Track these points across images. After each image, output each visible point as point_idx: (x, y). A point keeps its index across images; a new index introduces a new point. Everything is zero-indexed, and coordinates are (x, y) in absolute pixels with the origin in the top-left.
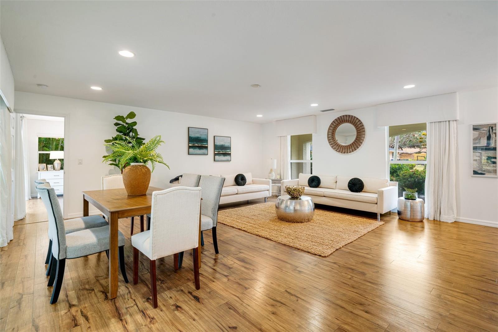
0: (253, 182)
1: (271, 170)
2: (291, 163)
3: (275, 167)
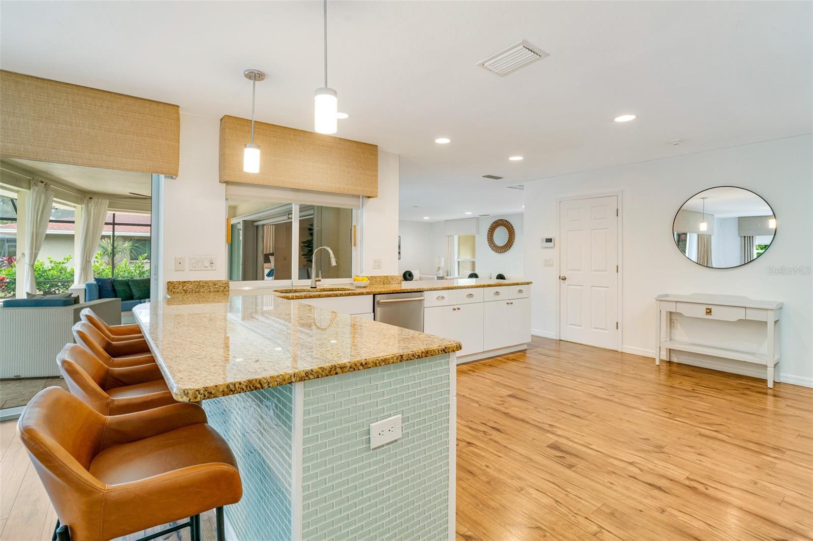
0: (421, 279)
1: (439, 268)
2: (459, 262)
3: (442, 265)
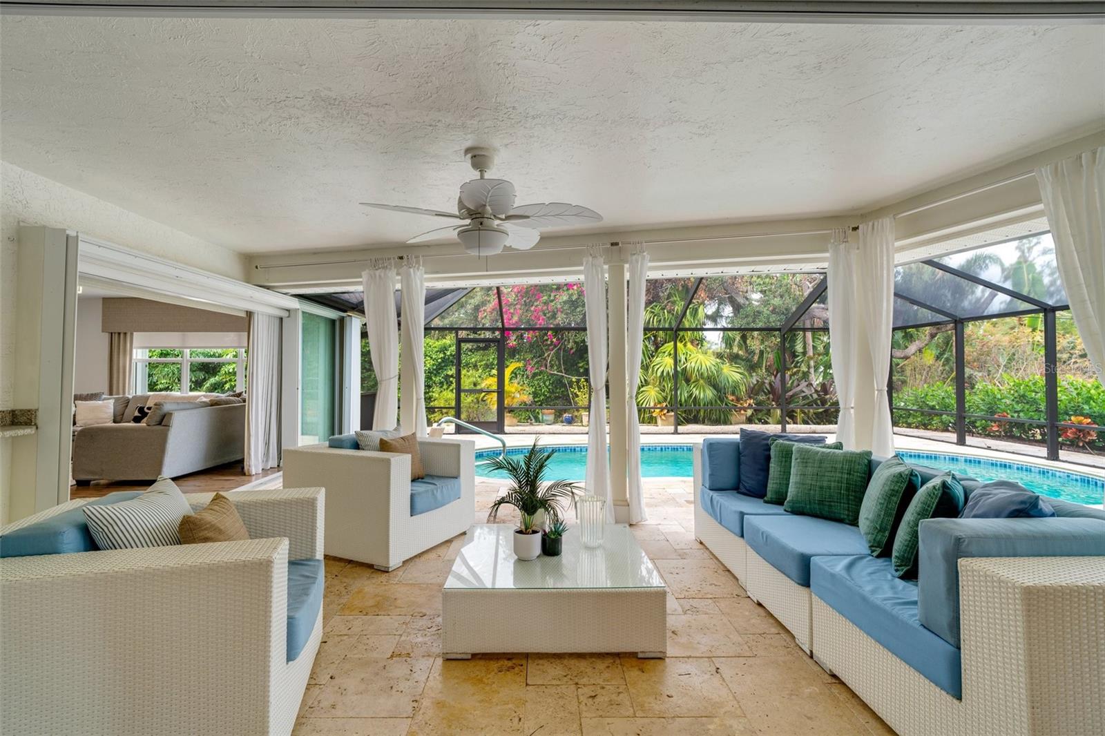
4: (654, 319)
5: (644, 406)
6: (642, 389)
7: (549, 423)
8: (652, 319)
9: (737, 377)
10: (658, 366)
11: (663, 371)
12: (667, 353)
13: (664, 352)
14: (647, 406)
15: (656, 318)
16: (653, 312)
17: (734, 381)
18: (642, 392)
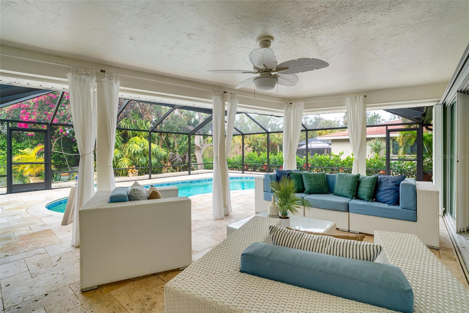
4: (127, 125)
5: (122, 168)
6: (120, 160)
7: (66, 180)
8: (126, 125)
9: (165, 153)
10: (132, 148)
11: (135, 150)
12: (134, 142)
13: (133, 142)
14: (124, 168)
15: (128, 125)
16: (126, 122)
17: (164, 155)
18: (120, 161)
